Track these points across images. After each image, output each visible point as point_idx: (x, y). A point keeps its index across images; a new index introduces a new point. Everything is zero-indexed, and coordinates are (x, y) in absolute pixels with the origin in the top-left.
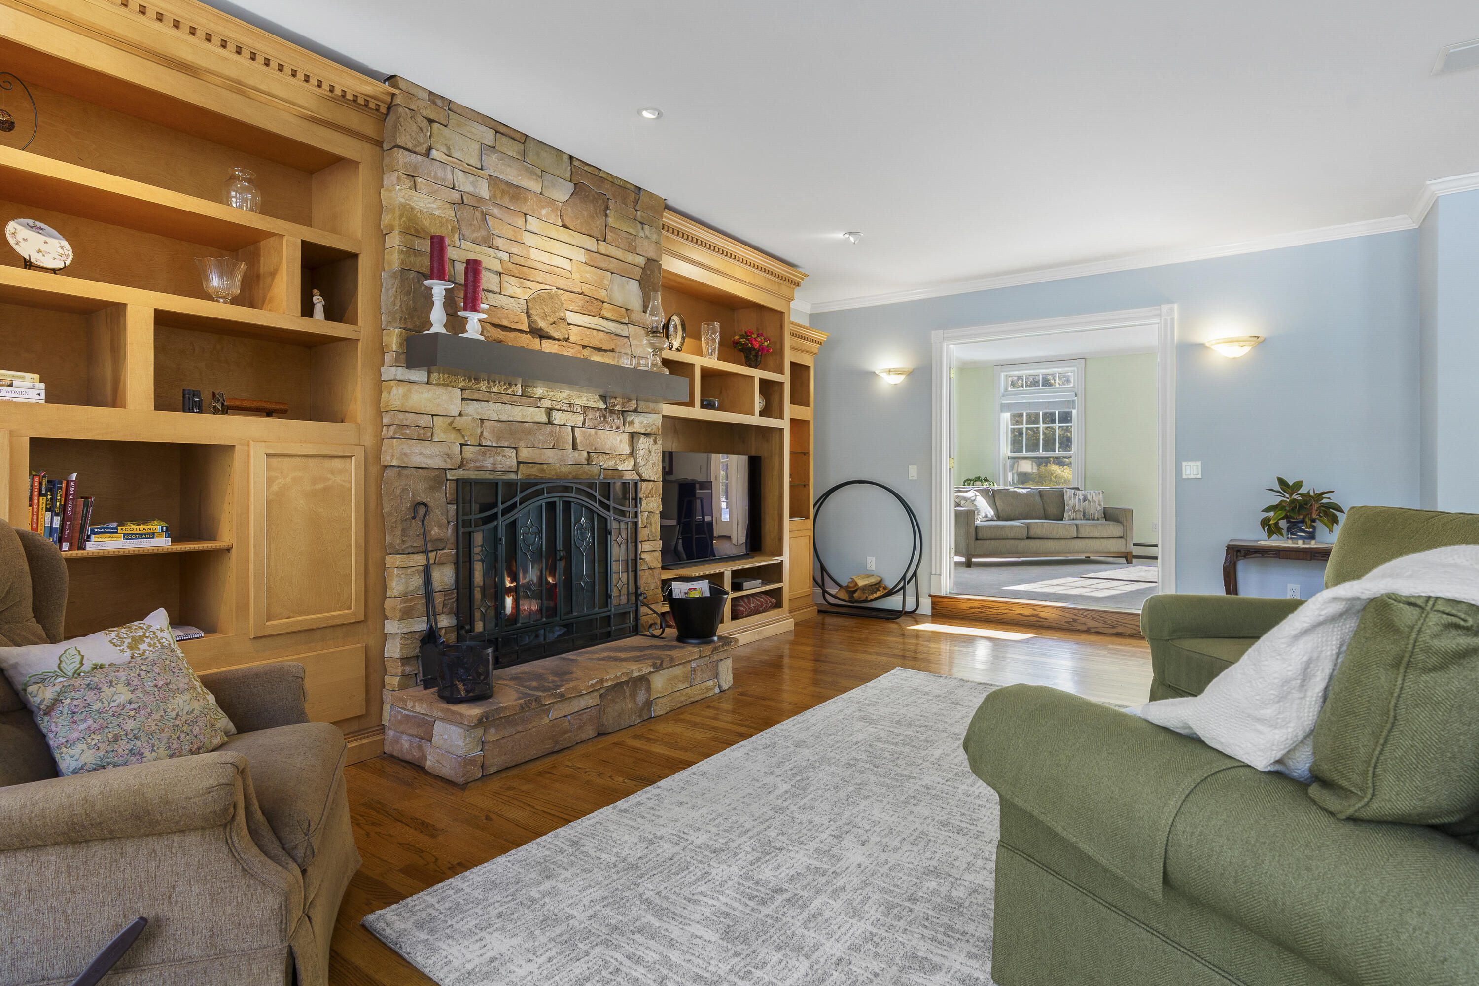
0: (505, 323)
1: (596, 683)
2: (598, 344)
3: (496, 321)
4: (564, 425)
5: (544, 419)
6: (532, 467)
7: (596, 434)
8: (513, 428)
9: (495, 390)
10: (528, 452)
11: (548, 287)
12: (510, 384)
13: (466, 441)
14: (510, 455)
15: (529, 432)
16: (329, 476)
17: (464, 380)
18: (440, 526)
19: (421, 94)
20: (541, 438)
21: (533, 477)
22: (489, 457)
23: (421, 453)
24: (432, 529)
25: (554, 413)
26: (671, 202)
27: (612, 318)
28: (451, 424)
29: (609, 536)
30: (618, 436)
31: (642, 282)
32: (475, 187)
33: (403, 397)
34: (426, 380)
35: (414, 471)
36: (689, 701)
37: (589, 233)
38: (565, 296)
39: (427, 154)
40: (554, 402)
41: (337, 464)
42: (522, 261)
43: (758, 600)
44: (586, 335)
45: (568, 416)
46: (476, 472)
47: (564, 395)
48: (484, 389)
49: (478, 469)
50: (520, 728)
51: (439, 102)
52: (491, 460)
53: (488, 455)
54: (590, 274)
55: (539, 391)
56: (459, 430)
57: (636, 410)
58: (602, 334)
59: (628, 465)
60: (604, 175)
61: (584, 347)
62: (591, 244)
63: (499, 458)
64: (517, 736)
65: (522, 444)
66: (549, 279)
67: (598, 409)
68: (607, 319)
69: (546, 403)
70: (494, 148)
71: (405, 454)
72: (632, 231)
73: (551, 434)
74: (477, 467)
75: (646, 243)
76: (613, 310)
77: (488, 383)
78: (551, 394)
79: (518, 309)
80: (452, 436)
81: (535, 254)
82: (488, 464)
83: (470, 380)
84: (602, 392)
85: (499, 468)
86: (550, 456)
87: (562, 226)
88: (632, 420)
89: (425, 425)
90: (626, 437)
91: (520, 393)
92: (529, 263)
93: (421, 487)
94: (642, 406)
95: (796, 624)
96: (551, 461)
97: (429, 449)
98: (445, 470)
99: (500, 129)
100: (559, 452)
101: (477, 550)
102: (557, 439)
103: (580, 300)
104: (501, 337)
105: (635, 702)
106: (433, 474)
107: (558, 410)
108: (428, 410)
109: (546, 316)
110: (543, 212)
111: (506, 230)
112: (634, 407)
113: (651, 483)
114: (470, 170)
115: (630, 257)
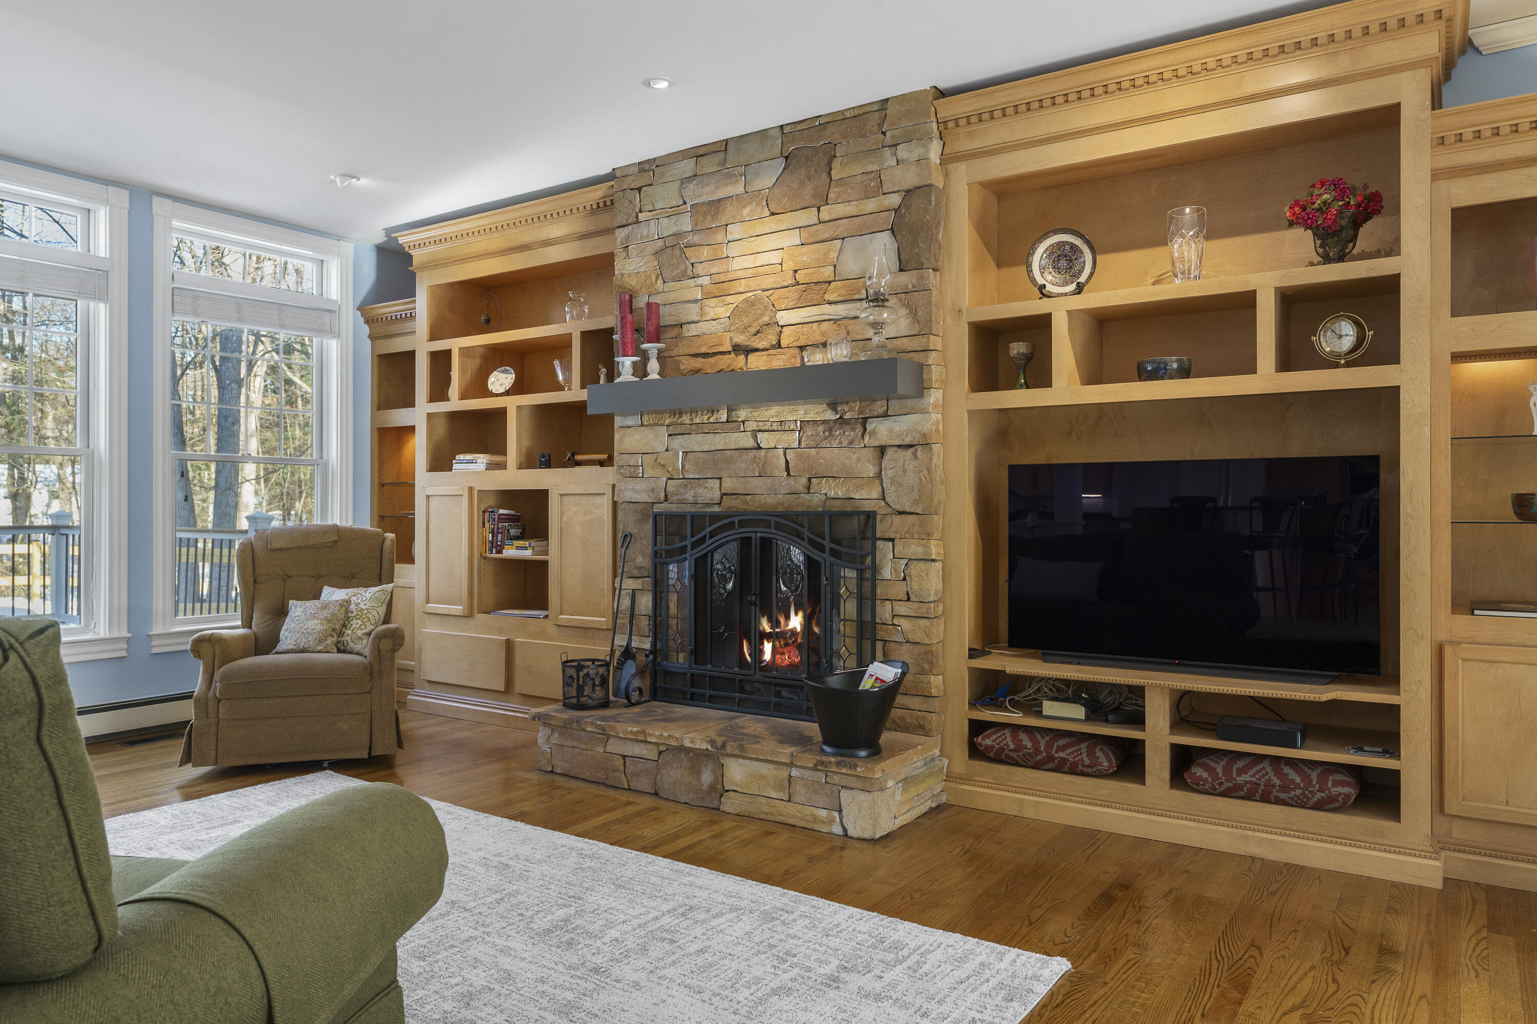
0: (703, 350)
2: (820, 339)
3: (695, 351)
4: (775, 448)
5: (751, 443)
6: (737, 499)
7: (818, 453)
8: (716, 457)
9: (697, 420)
10: (732, 482)
11: (751, 294)
12: (713, 412)
13: (672, 475)
14: (713, 486)
15: (731, 461)
16: (593, 510)
17: (669, 417)
18: (642, 555)
19: (631, 171)
20: (742, 465)
21: (734, 510)
22: (691, 490)
23: (633, 489)
24: (637, 557)
25: (759, 435)
27: (839, 299)
28: (657, 460)
29: (822, 586)
30: (854, 453)
31: (896, 230)
32: (677, 225)
33: (619, 441)
34: (640, 423)
35: (626, 505)
37: (802, 205)
38: (775, 296)
39: (637, 222)
40: (760, 423)
41: (597, 500)
42: (722, 278)
44: (803, 333)
45: (778, 437)
46: (678, 505)
47: (772, 413)
48: (688, 422)
49: (681, 502)
51: (646, 167)
52: (692, 492)
53: (689, 488)
54: (808, 255)
55: (742, 414)
56: (663, 465)
57: (885, 415)
58: (825, 326)
59: (875, 493)
60: (827, 120)
61: (802, 348)
62: (808, 217)
63: (701, 491)
65: (723, 474)
66: (754, 283)
67: (824, 422)
68: (836, 303)
69: (752, 426)
70: (696, 175)
71: (626, 491)
72: (870, 168)
73: (754, 460)
74: (679, 500)
75: (899, 171)
76: (844, 287)
77: (691, 415)
78: (756, 414)
79: (721, 330)
80: (659, 472)
81: (738, 264)
82: (689, 496)
83: (675, 415)
84: (830, 400)
85: (701, 500)
86: (757, 485)
87: (773, 214)
88: (874, 430)
90: (869, 454)
91: (724, 418)
92: (730, 276)
93: (631, 519)
94: (894, 405)
96: (758, 491)
97: (641, 485)
98: (652, 504)
99: (698, 153)
100: (769, 481)
101: (671, 581)
102: (763, 465)
103: (793, 293)
104: (698, 366)
105: (699, 779)
106: (640, 507)
107: (764, 431)
108: (637, 450)
109: (746, 328)
110: (746, 211)
111: (705, 253)
112: (881, 411)
113: (912, 517)
114: (674, 212)
115: (871, 205)
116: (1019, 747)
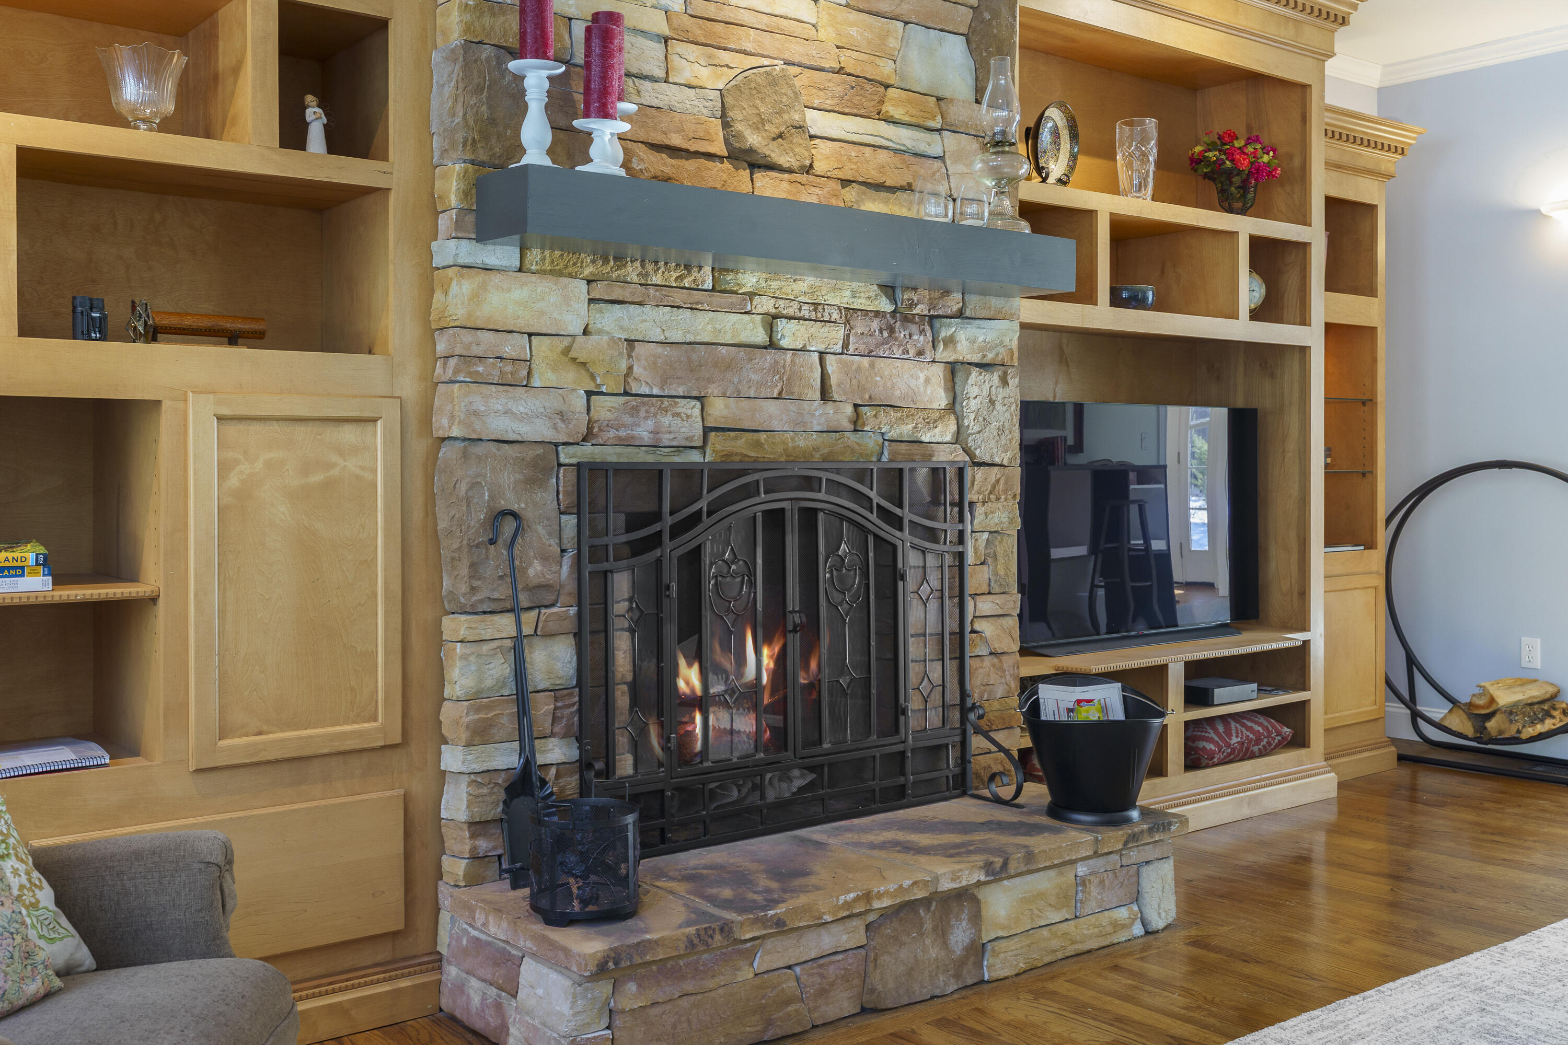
0: (676, 140)
1: (856, 900)
2: (873, 175)
3: (658, 138)
4: (803, 350)
5: (761, 337)
6: (736, 438)
7: (872, 366)
8: (694, 357)
9: (657, 279)
10: (727, 407)
11: (766, 62)
12: (688, 267)
13: (599, 386)
14: (689, 412)
15: (729, 366)
16: (335, 458)
17: (593, 261)
18: (545, 558)
20: (753, 377)
21: (737, 459)
22: (646, 418)
23: (507, 412)
24: (530, 564)
25: (781, 324)
27: (907, 119)
28: (567, 351)
29: (900, 584)
30: (921, 370)
31: (975, 39)
33: (471, 299)
34: (518, 264)
35: (493, 447)
36: (1071, 950)
38: (803, 79)
40: (781, 302)
41: (348, 435)
42: (714, 11)
43: (1250, 729)
44: (850, 159)
45: (812, 330)
46: (619, 450)
47: (802, 285)
48: (635, 279)
49: (623, 442)
50: (689, 986)
52: (650, 424)
53: (642, 414)
54: (858, 27)
55: (749, 280)
56: (584, 364)
57: (960, 315)
58: (883, 156)
59: (945, 432)
61: (845, 183)
63: (666, 420)
64: (685, 1003)
65: (713, 389)
66: (769, 43)
67: (877, 314)
68: (895, 122)
69: (765, 305)
71: (477, 414)
73: (775, 369)
74: (620, 438)
76: (909, 102)
77: (643, 266)
78: (774, 284)
79: (704, 111)
80: (569, 377)
82: (643, 432)
83: (606, 260)
84: (885, 278)
85: (666, 439)
86: (773, 415)
88: (952, 336)
89: (514, 355)
90: (938, 373)
91: (708, 284)
93: (508, 478)
94: (974, 303)
95: (1341, 786)
96: (776, 425)
97: (523, 403)
98: (556, 445)
100: (793, 407)
101: (620, 607)
102: (789, 379)
103: (836, 85)
104: (668, 170)
105: (945, 944)
106: (531, 453)
107: (790, 318)
108: (521, 325)
109: (763, 122)
112: (955, 308)
113: (996, 469)
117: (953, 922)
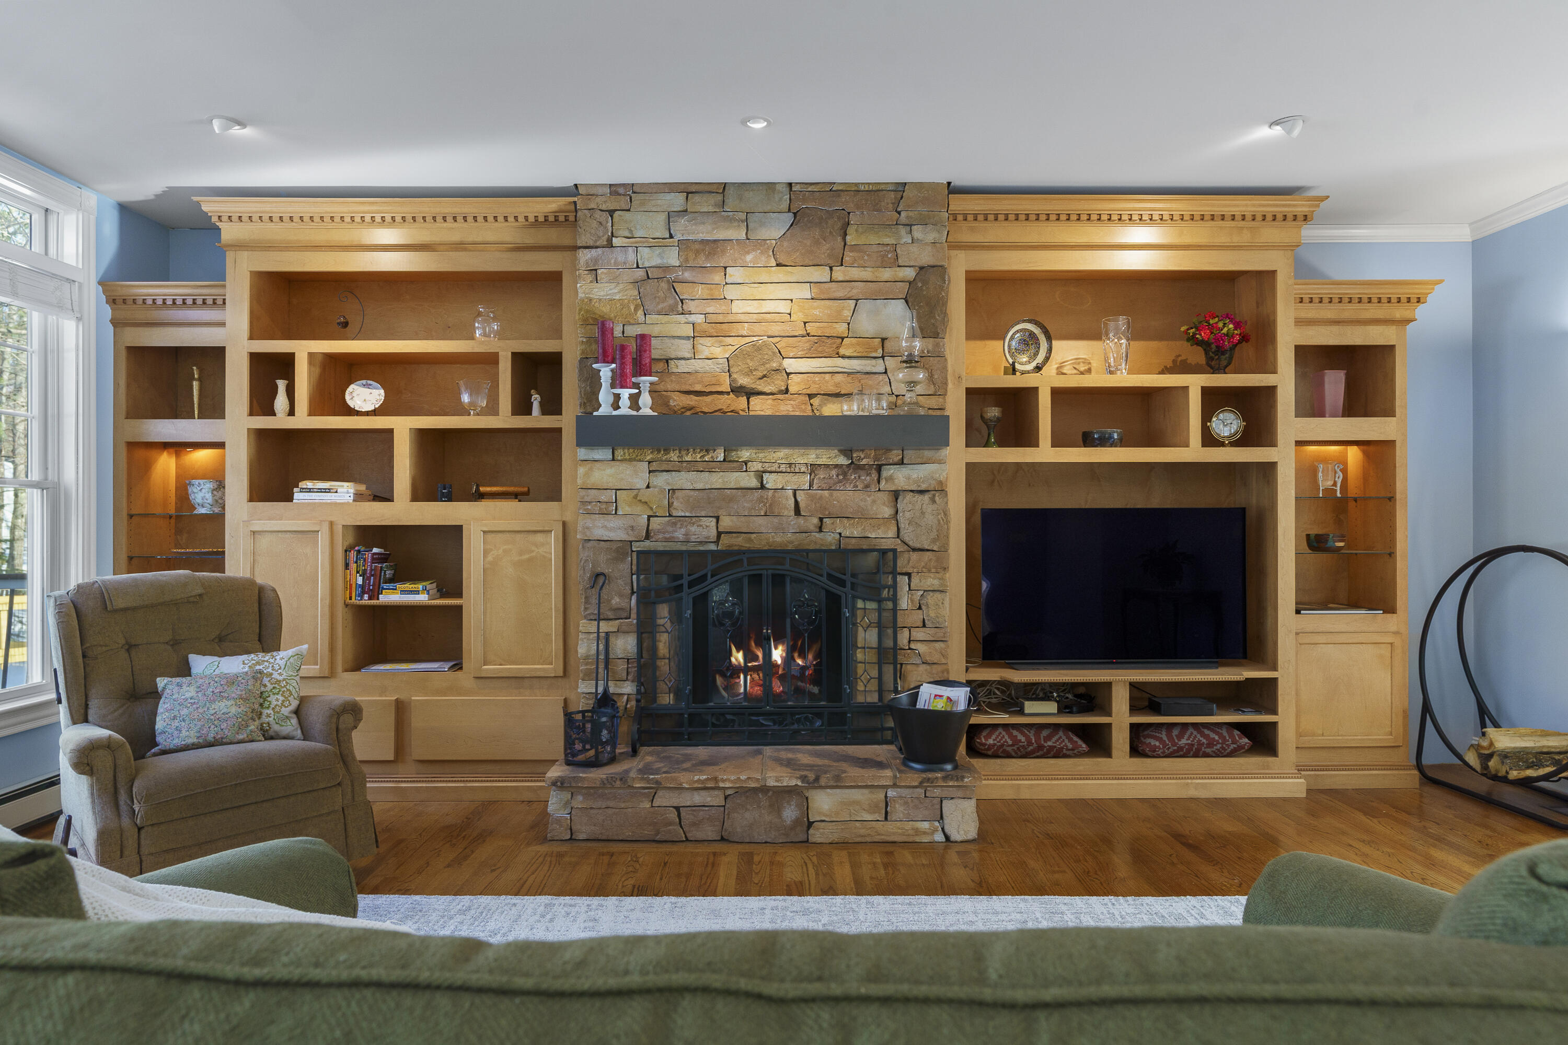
0: (698, 388)
1: (707, 779)
2: (832, 389)
3: (687, 388)
4: (782, 489)
5: (754, 483)
6: (738, 537)
7: (831, 495)
8: (711, 496)
9: (688, 458)
10: (732, 521)
11: (755, 339)
12: (707, 451)
13: (656, 513)
14: (708, 524)
15: (731, 500)
16: (533, 548)
17: (651, 453)
18: (621, 596)
19: (600, 191)
20: (748, 505)
21: (736, 548)
22: (680, 528)
23: (604, 527)
24: (612, 599)
25: (766, 476)
26: (957, 182)
27: (855, 354)
28: (635, 497)
29: (844, 618)
30: (869, 496)
31: (910, 300)
32: (662, 258)
33: (584, 475)
34: (611, 457)
35: (595, 543)
37: (815, 263)
38: (782, 343)
39: (610, 245)
40: (766, 464)
41: (539, 538)
42: (720, 318)
44: (814, 382)
45: (787, 478)
46: (664, 544)
47: (780, 455)
48: (676, 459)
49: (667, 540)
51: (621, 191)
52: (683, 530)
53: (678, 525)
54: (819, 310)
55: (745, 454)
56: (646, 503)
57: (901, 463)
58: (839, 378)
59: (887, 531)
60: (840, 188)
61: (811, 396)
62: (821, 274)
63: (693, 529)
65: (720, 513)
66: (757, 329)
67: (836, 466)
68: (849, 357)
69: (757, 466)
70: (686, 211)
71: (588, 528)
72: (887, 240)
73: (761, 500)
74: (666, 538)
75: (914, 249)
76: (858, 344)
77: (680, 453)
78: (761, 455)
79: (718, 370)
80: (639, 509)
81: (738, 307)
82: (679, 534)
83: (659, 451)
84: (843, 446)
85: (693, 538)
86: (760, 523)
87: (778, 265)
88: (891, 476)
89: (606, 500)
90: (884, 497)
91: (721, 458)
92: (730, 318)
93: (603, 558)
94: (910, 454)
95: (1309, 791)
96: (763, 530)
97: (613, 522)
98: (631, 542)
99: (689, 190)
100: (776, 520)
102: (771, 505)
103: (804, 343)
104: (692, 403)
105: (780, 816)
106: (615, 546)
107: (771, 472)
108: (610, 485)
109: (751, 371)
110: (749, 258)
111: (700, 291)
112: (896, 459)
113: (928, 553)
114: (657, 244)
115: (887, 274)
116: (1016, 741)
117: (785, 805)
